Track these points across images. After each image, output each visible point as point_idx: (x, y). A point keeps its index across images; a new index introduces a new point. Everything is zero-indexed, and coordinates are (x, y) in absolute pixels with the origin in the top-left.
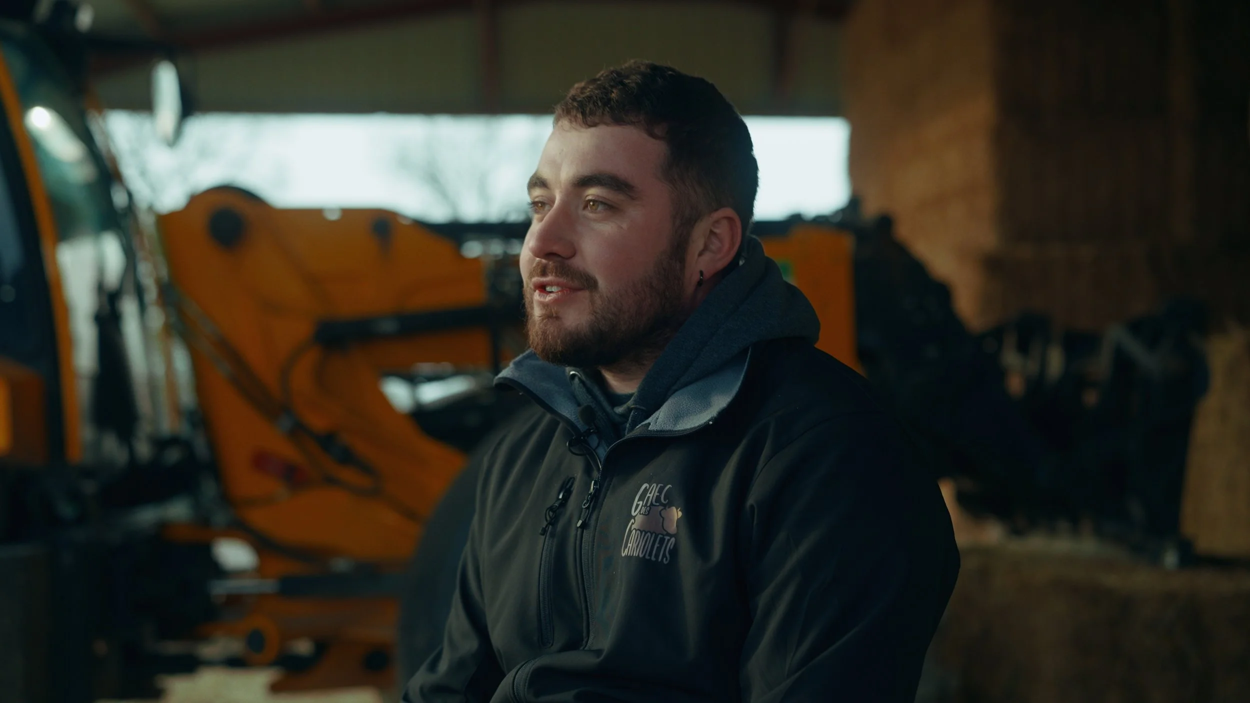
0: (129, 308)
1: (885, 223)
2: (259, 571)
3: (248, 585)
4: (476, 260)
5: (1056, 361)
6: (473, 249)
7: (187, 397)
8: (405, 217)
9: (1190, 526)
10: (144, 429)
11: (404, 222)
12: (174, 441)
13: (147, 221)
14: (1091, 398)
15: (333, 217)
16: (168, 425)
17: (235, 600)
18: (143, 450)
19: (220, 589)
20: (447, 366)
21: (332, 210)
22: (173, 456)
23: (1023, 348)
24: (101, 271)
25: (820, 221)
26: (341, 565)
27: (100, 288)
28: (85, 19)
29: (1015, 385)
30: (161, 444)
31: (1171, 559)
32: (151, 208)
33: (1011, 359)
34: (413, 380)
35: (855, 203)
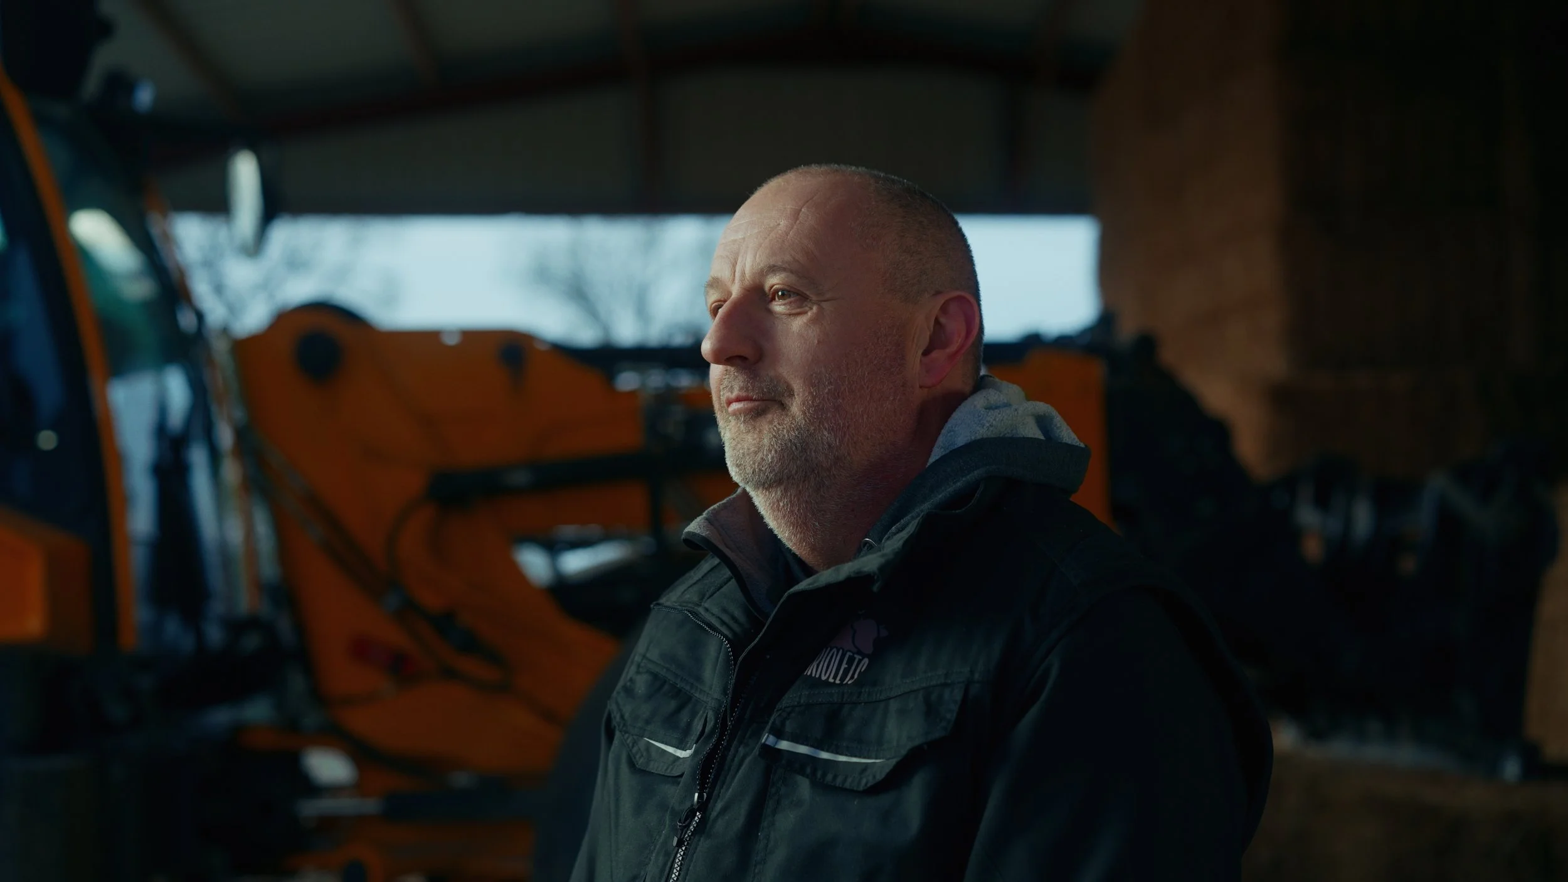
0: (198, 457)
1: (1146, 344)
2: (358, 788)
3: (346, 805)
4: (632, 394)
5: (1363, 518)
6: (628, 380)
7: (269, 569)
8: (543, 341)
9: (1535, 728)
10: (217, 608)
11: (542, 348)
12: (251, 623)
13: (220, 348)
14: (1408, 565)
15: (452, 341)
16: (245, 602)
17: (329, 824)
18: (215, 634)
19: (311, 809)
20: (594, 529)
21: (451, 333)
22: (252, 642)
23: (1322, 502)
24: (162, 410)
25: (1063, 343)
26: (461, 779)
27: (161, 430)
28: (144, 97)
29: (1313, 549)
30: (237, 626)
31: (1511, 769)
32: (225, 331)
33: (1308, 516)
34: (553, 547)
35: (1106, 320)
